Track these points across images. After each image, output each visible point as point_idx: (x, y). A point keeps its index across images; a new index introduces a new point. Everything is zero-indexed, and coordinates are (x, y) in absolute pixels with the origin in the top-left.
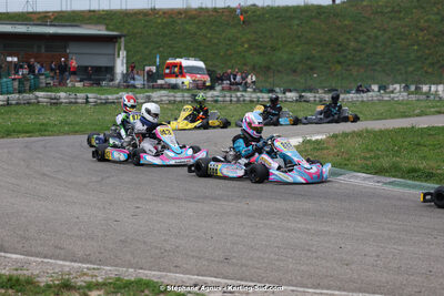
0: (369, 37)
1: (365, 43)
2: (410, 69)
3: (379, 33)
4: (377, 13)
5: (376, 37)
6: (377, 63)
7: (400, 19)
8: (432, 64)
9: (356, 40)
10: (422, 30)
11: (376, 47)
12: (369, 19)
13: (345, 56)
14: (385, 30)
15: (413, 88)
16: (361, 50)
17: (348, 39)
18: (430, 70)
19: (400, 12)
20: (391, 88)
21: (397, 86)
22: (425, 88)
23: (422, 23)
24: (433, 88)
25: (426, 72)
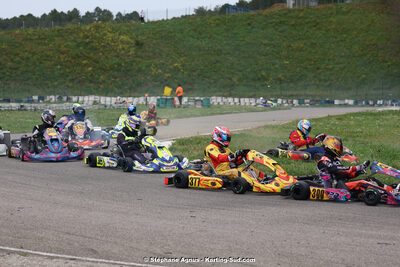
0: (22, 58)
1: (19, 63)
2: (56, 83)
3: (30, 55)
4: (27, 40)
5: (28, 58)
6: (28, 79)
7: (45, 44)
8: (72, 80)
9: (12, 60)
10: (63, 53)
11: (27, 66)
12: (21, 44)
13: (4, 73)
14: (34, 54)
15: (65, 98)
16: (15, 69)
17: (5, 60)
18: (70, 85)
19: (45, 39)
20: (48, 98)
21: (53, 97)
22: (74, 99)
23: (63, 48)
24: (81, 99)
25: (68, 86)
